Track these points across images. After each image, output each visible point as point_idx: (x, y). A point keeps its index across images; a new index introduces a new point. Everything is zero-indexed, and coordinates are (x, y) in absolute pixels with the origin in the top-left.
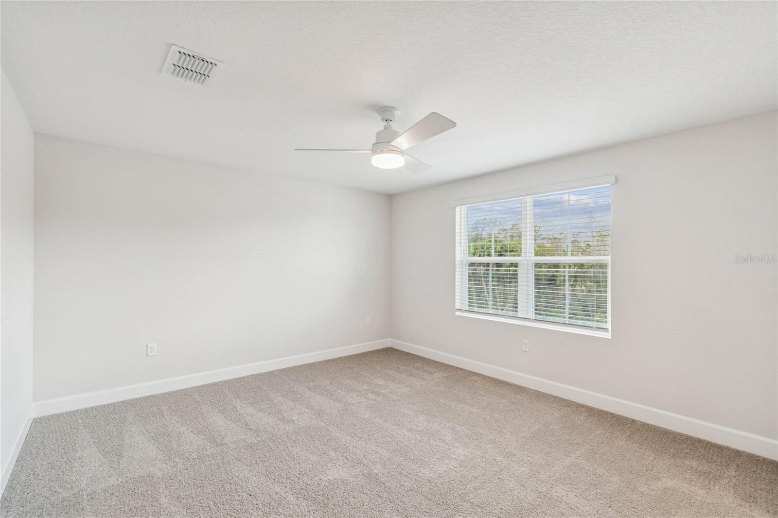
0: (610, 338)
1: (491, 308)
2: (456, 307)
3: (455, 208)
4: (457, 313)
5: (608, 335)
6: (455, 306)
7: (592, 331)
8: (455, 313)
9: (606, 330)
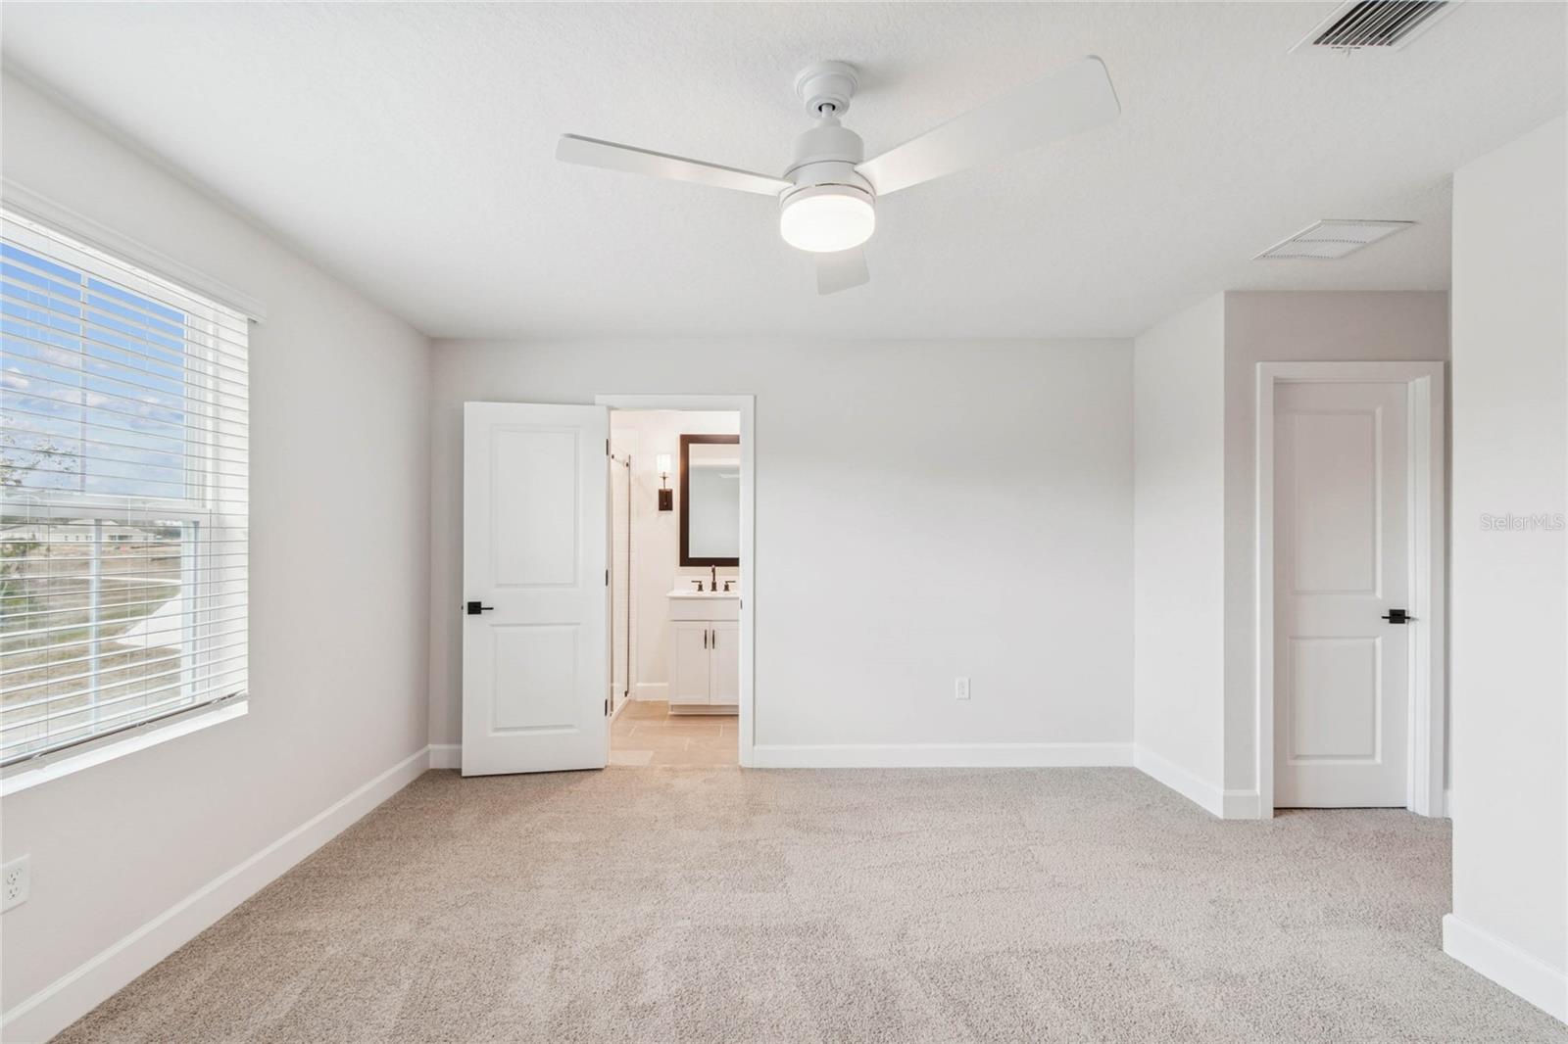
5: (240, 709)
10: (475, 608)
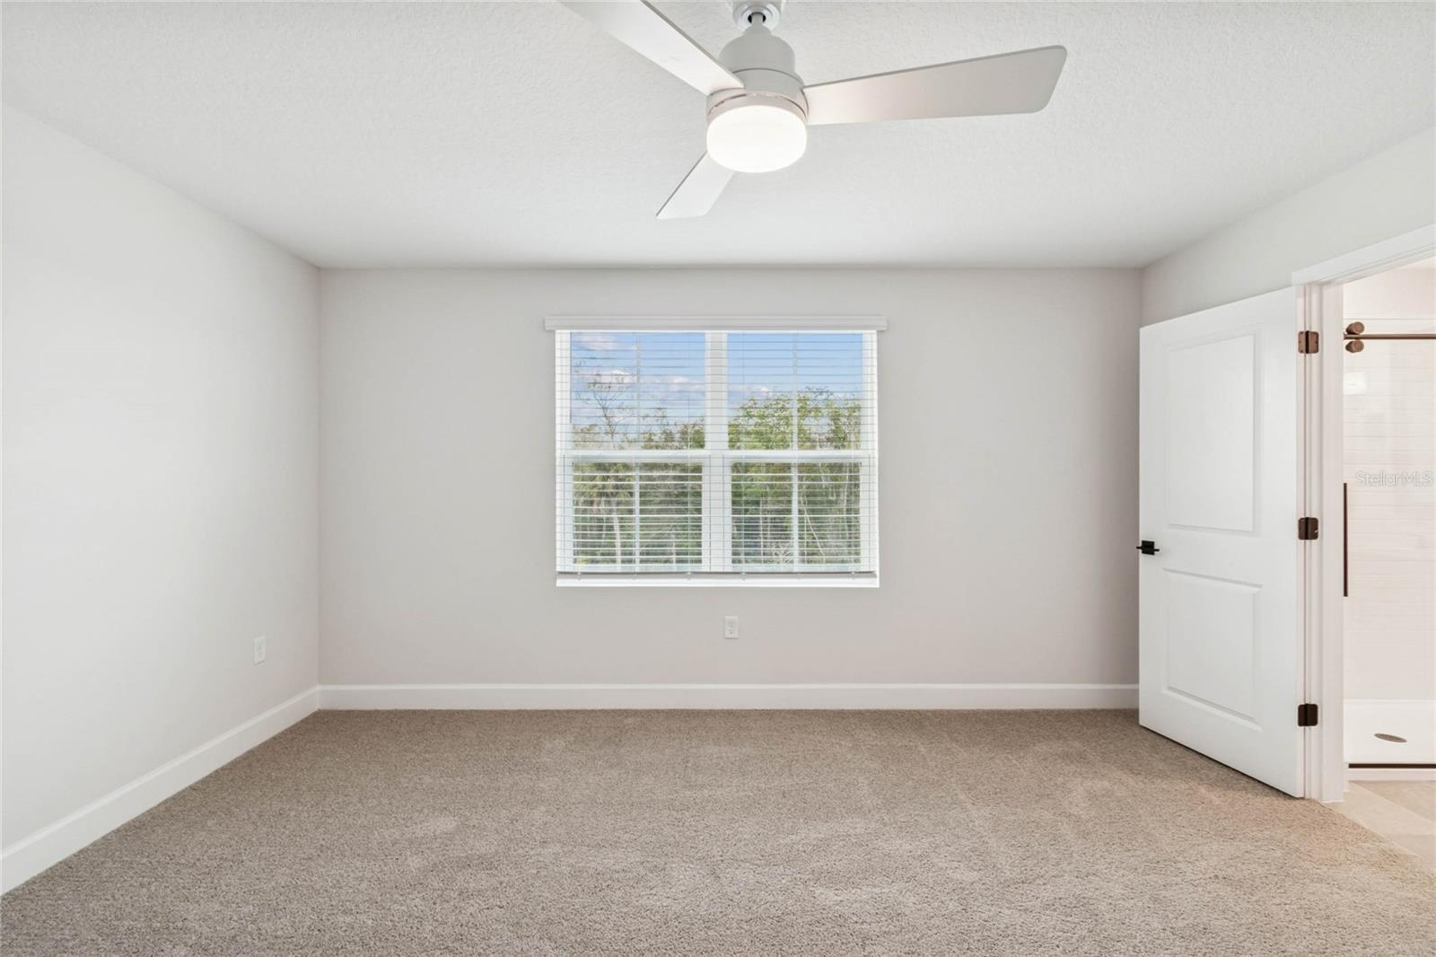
0: (878, 586)
1: (638, 560)
2: (559, 569)
3: (552, 332)
4: (561, 583)
5: (874, 583)
6: (555, 566)
7: (851, 580)
8: (555, 583)
9: (870, 574)
10: (1148, 548)
